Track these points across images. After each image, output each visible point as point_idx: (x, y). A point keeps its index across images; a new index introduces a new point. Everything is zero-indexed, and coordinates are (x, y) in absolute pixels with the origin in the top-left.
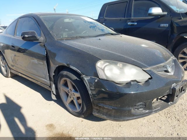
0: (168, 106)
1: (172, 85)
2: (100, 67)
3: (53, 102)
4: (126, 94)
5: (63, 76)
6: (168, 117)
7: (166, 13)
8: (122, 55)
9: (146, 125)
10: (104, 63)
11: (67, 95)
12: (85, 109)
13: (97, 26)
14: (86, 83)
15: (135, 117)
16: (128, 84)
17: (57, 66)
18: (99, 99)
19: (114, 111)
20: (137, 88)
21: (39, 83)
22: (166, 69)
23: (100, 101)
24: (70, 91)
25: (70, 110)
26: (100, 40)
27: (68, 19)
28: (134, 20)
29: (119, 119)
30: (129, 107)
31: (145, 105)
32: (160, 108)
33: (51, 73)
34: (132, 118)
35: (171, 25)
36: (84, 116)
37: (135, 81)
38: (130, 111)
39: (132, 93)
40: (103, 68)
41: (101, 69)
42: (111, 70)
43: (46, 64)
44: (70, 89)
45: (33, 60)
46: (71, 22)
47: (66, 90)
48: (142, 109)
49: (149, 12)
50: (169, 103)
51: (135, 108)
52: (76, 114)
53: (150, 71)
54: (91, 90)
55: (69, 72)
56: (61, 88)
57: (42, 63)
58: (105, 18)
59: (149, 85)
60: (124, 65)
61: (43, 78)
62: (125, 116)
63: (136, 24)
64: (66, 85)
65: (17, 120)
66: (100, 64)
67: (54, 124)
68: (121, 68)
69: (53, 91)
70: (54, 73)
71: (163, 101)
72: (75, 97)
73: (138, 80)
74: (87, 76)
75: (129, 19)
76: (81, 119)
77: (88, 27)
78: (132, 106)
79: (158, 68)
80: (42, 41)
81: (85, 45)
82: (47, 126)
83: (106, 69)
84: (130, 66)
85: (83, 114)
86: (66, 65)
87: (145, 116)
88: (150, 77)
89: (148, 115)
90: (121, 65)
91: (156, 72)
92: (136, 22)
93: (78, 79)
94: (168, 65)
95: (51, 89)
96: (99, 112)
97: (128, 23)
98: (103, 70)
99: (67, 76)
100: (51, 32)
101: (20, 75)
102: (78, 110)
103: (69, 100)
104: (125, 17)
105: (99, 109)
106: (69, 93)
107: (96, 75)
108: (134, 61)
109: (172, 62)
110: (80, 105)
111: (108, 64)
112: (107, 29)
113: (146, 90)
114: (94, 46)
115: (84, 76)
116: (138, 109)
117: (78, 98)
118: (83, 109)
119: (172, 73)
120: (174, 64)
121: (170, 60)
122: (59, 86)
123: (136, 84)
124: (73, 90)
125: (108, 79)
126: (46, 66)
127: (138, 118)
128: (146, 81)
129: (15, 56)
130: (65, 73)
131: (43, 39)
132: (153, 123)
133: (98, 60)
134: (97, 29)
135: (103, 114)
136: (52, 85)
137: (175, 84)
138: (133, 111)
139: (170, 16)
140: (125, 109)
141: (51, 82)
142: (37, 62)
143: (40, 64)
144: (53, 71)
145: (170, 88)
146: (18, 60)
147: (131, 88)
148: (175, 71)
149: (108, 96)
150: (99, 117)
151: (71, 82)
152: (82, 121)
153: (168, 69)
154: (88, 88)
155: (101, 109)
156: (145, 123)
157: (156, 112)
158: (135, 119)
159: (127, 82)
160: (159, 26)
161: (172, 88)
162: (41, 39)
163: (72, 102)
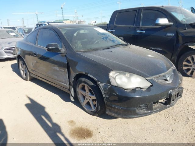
0: (166, 108)
1: (169, 91)
2: (112, 76)
3: (70, 103)
4: (132, 98)
5: (81, 82)
6: (166, 117)
7: (172, 23)
8: (129, 67)
9: (148, 123)
10: (115, 73)
11: (84, 97)
12: (99, 109)
13: (109, 37)
14: (101, 88)
15: (139, 116)
16: (134, 90)
17: (77, 74)
18: (111, 101)
19: (122, 110)
20: (141, 93)
21: (58, 87)
22: (165, 78)
23: (112, 103)
24: (87, 94)
25: (86, 109)
26: (112, 52)
27: (83, 31)
28: (142, 28)
29: (126, 117)
30: (134, 107)
31: (147, 107)
32: (159, 109)
33: (71, 79)
34: (137, 116)
35: (177, 34)
36: (98, 115)
37: (139, 87)
38: (135, 111)
39: (137, 97)
40: (114, 77)
41: (113, 78)
42: (121, 79)
43: (67, 72)
44: (87, 93)
45: (55, 67)
46: (86, 33)
47: (84, 93)
48: (144, 110)
49: (156, 22)
50: (167, 106)
51: (139, 108)
52: (91, 113)
53: (151, 80)
54: (105, 94)
55: (87, 79)
56: (79, 91)
57: (64, 71)
58: (115, 25)
59: (150, 91)
60: (131, 75)
61: (63, 83)
62: (131, 114)
63: (144, 32)
64: (83, 89)
65: (43, 117)
66: (112, 74)
67: (74, 120)
68: (128, 78)
69: (72, 94)
70: (74, 79)
71: (162, 104)
72: (91, 99)
73: (141, 86)
74: (102, 83)
75: (138, 27)
76: (95, 117)
77: (101, 38)
78: (137, 107)
79: (159, 77)
80: (63, 52)
81: (100, 57)
82: (69, 122)
83: (117, 77)
84: (136, 76)
85: (97, 113)
86: (85, 74)
87: (147, 115)
88: (151, 85)
89: (150, 115)
90: (129, 75)
91: (156, 81)
92: (144, 30)
93: (94, 85)
94: (167, 75)
95: (71, 92)
96: (111, 111)
97: (137, 30)
98: (115, 79)
99: (85, 82)
100: (71, 45)
101: (40, 79)
102: (94, 109)
103: (86, 101)
104: (134, 25)
105: (111, 108)
106: (86, 95)
107: (109, 82)
108: (139, 72)
109: (172, 72)
110: (95, 106)
111: (118, 74)
112: (117, 39)
113: (147, 95)
114: (106, 58)
115: (100, 82)
116: (142, 109)
117: (93, 100)
118: (97, 108)
119: (171, 82)
120: (173, 73)
121: (170, 70)
122: (77, 90)
123: (140, 90)
124: (89, 93)
125: (118, 86)
126: (67, 73)
127: (142, 116)
128: (148, 88)
129: (37, 62)
130: (84, 79)
131: (64, 50)
132: (154, 121)
133: (111, 71)
134: (109, 40)
135: (114, 113)
136: (71, 89)
137: (171, 90)
138: (137, 111)
139: (176, 26)
140: (131, 109)
141: (71, 86)
142: (58, 69)
143: (61, 71)
144: (73, 78)
145: (168, 94)
146: (39, 66)
147: (135, 93)
148: (173, 80)
149: (118, 99)
150: (111, 115)
151: (88, 87)
152: (97, 119)
153: (167, 78)
154: (103, 92)
155: (113, 109)
156: (148, 121)
157: (156, 112)
158: (139, 117)
159: (133, 89)
160: (166, 35)
161: (169, 93)
162: (63, 50)
163: (88, 103)
